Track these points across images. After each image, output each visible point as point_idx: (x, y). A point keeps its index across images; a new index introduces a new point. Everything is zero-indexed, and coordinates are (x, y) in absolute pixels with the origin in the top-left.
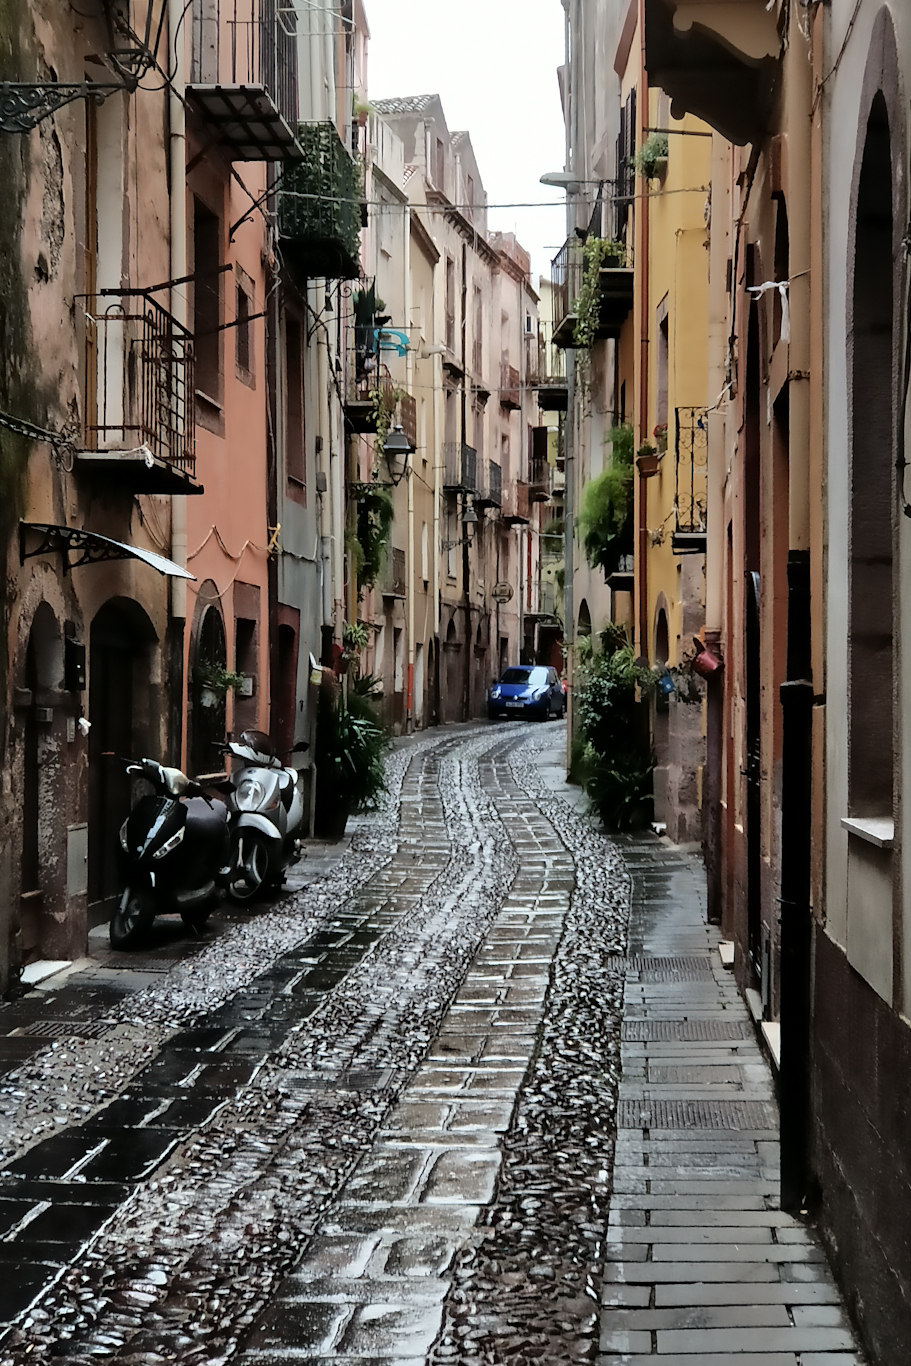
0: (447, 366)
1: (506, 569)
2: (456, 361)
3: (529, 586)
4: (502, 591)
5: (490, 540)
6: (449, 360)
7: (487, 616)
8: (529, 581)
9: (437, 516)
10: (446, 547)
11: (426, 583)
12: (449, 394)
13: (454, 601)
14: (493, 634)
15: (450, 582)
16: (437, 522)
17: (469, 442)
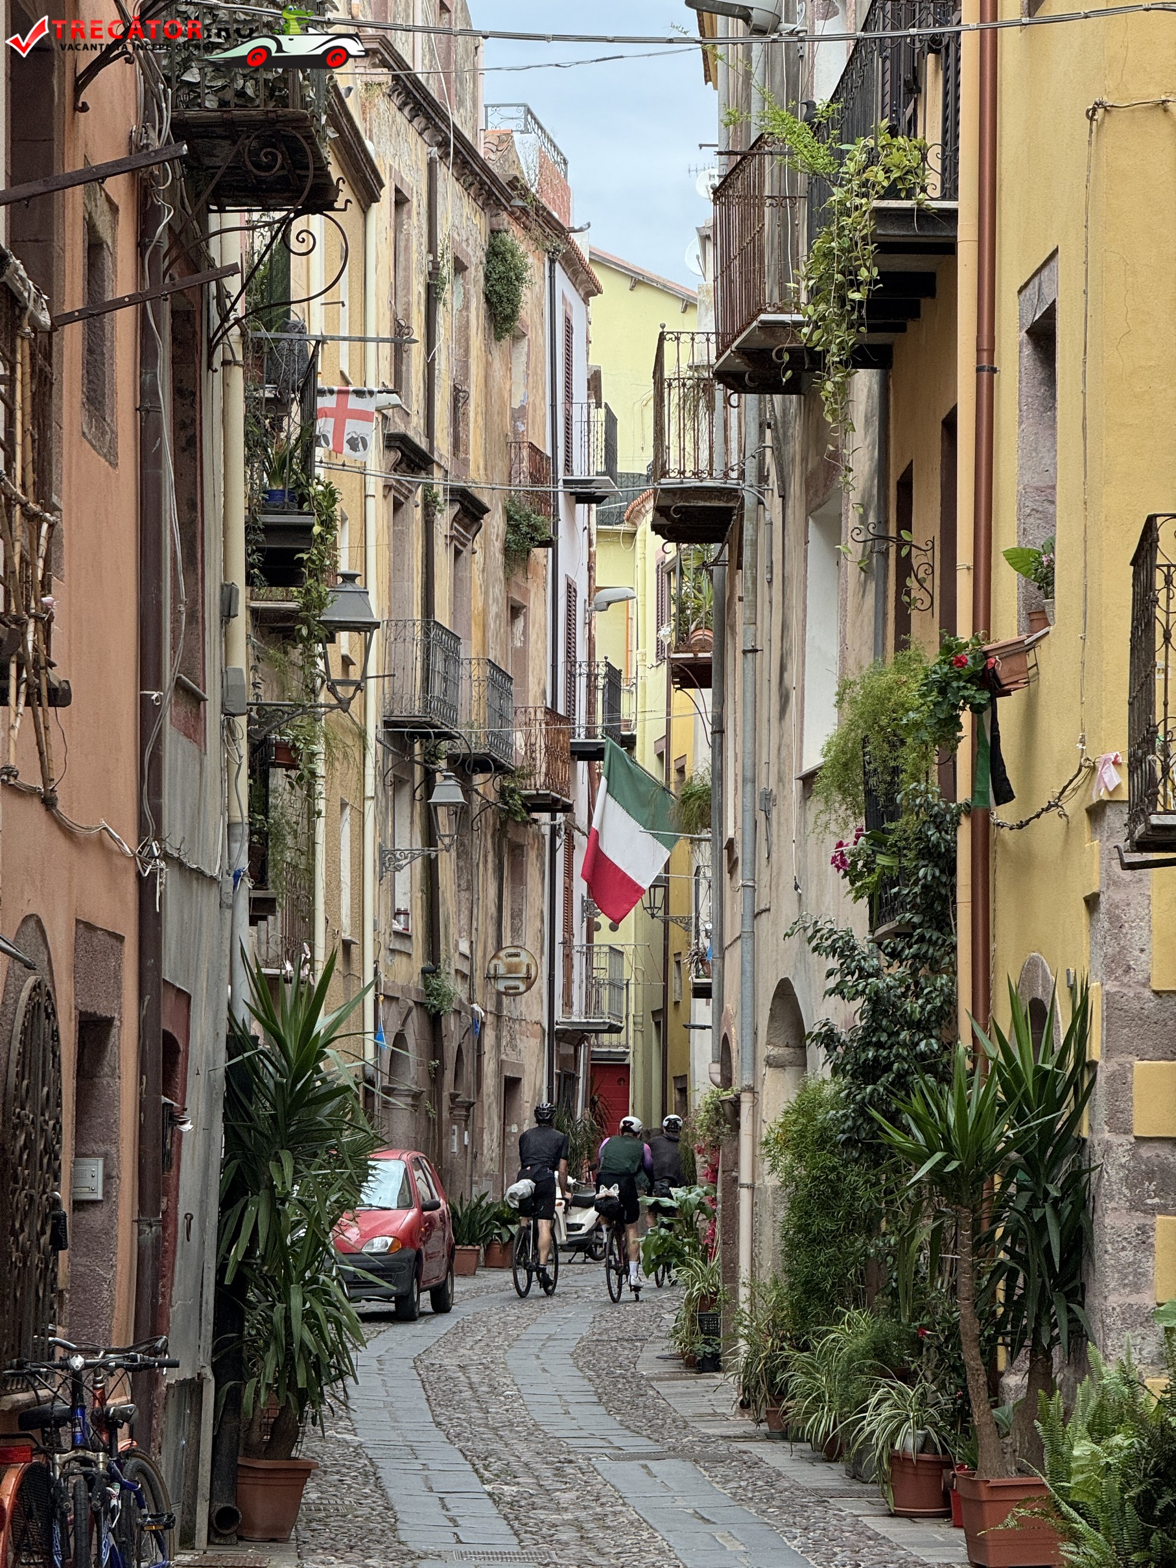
0: (396, 442)
1: (517, 915)
2: (415, 430)
3: (568, 957)
4: (512, 969)
5: (483, 846)
6: (398, 427)
7: (477, 1028)
8: (567, 943)
9: (370, 792)
10: (388, 861)
11: (347, 945)
12: (397, 506)
13: (405, 990)
14: (489, 1067)
15: (397, 945)
16: (370, 806)
17: (442, 615)
